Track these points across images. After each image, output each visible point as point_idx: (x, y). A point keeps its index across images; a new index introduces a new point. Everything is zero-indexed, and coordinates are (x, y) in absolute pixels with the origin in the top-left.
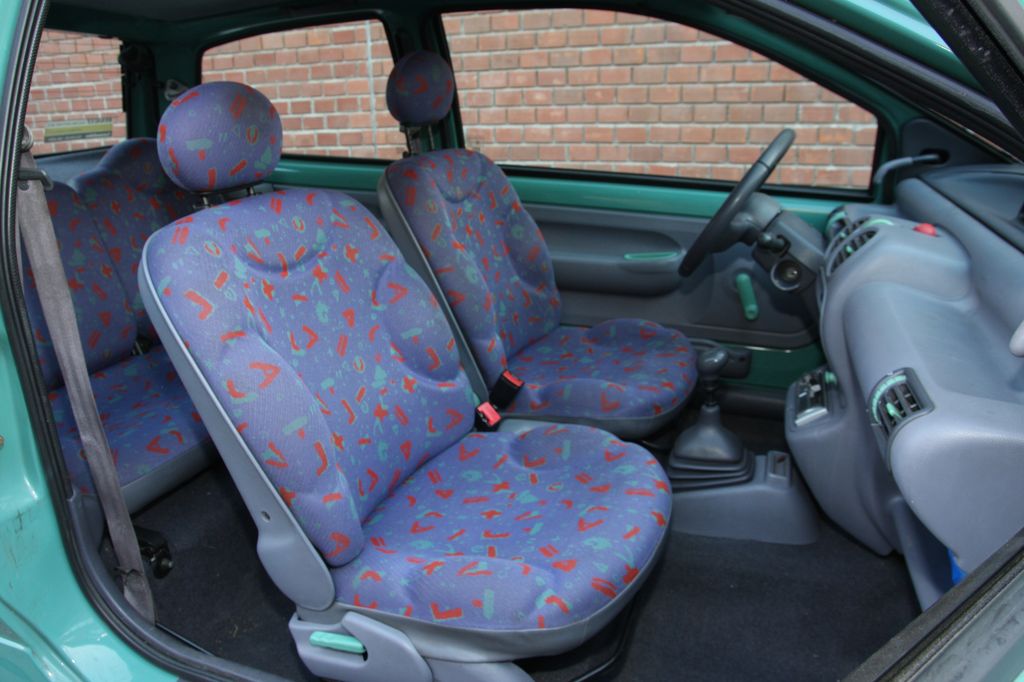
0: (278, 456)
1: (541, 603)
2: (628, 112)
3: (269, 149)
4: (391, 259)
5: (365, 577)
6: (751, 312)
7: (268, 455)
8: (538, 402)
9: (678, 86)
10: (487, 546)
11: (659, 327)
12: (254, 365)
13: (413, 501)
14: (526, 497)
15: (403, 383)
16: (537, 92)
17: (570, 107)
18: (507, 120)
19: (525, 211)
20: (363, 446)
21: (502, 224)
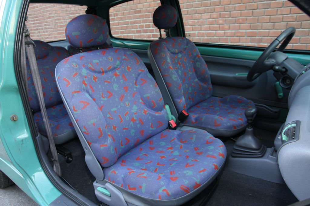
0: (86, 131)
1: (161, 191)
2: (250, 26)
3: (102, 35)
4: (142, 71)
5: (112, 172)
6: (280, 96)
7: (84, 130)
8: (194, 121)
9: (269, 16)
10: (156, 168)
11: (245, 99)
12: (81, 102)
13: (141, 149)
14: (176, 153)
15: (143, 111)
16: (220, 20)
17: (231, 25)
18: (210, 29)
19: (201, 58)
20: (124, 130)
21: (193, 62)
